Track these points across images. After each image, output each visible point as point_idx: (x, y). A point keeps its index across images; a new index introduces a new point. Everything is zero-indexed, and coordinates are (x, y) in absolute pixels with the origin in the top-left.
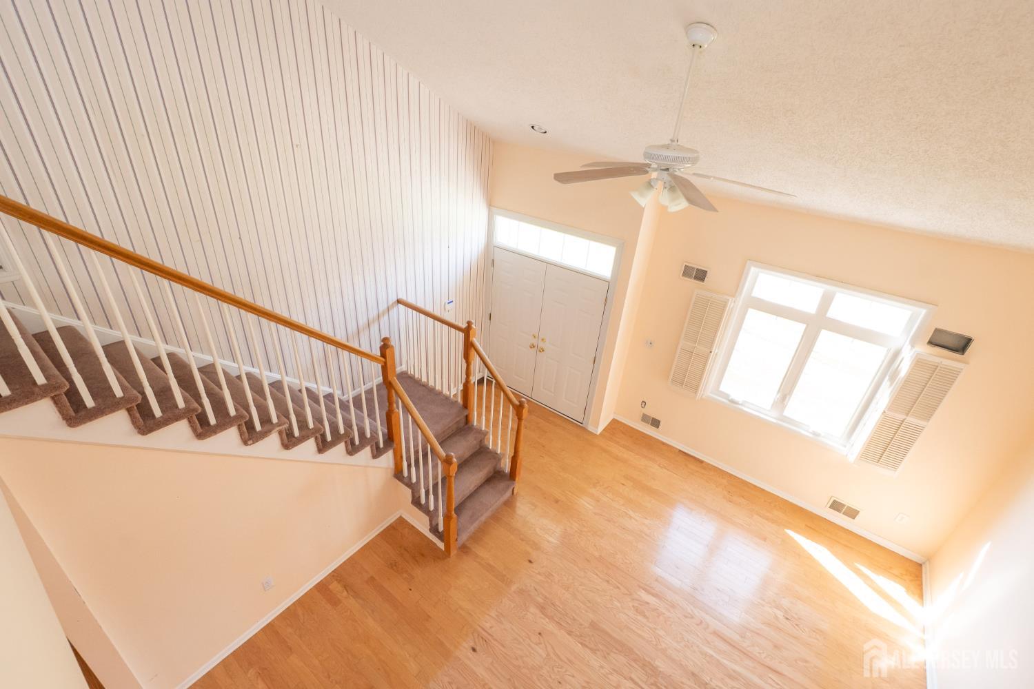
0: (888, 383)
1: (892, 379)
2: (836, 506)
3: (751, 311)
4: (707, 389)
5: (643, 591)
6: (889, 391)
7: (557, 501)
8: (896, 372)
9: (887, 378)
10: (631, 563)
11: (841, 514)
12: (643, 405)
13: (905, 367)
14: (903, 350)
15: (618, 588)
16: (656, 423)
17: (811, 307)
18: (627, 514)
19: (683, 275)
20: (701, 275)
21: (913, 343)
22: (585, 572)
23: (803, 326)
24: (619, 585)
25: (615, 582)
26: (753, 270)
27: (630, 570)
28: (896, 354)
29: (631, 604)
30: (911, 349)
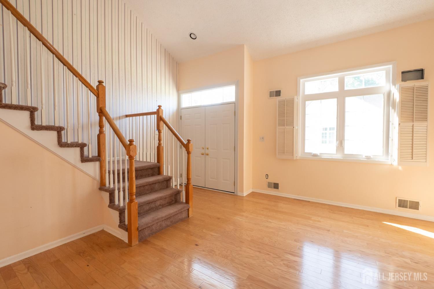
0: (393, 110)
1: (394, 107)
2: (402, 204)
3: (307, 102)
4: (298, 154)
5: (290, 255)
6: (396, 114)
7: (219, 219)
8: (394, 102)
9: (391, 108)
10: (276, 242)
11: (408, 209)
12: (267, 177)
13: (397, 96)
14: (391, 90)
15: (268, 254)
16: (276, 186)
17: (335, 88)
18: (268, 221)
19: (270, 97)
20: (278, 93)
21: (394, 84)
22: (241, 248)
23: (336, 100)
24: (269, 253)
25: (265, 252)
26: (301, 80)
27: (276, 245)
28: (389, 94)
29: (282, 263)
30: (395, 87)
